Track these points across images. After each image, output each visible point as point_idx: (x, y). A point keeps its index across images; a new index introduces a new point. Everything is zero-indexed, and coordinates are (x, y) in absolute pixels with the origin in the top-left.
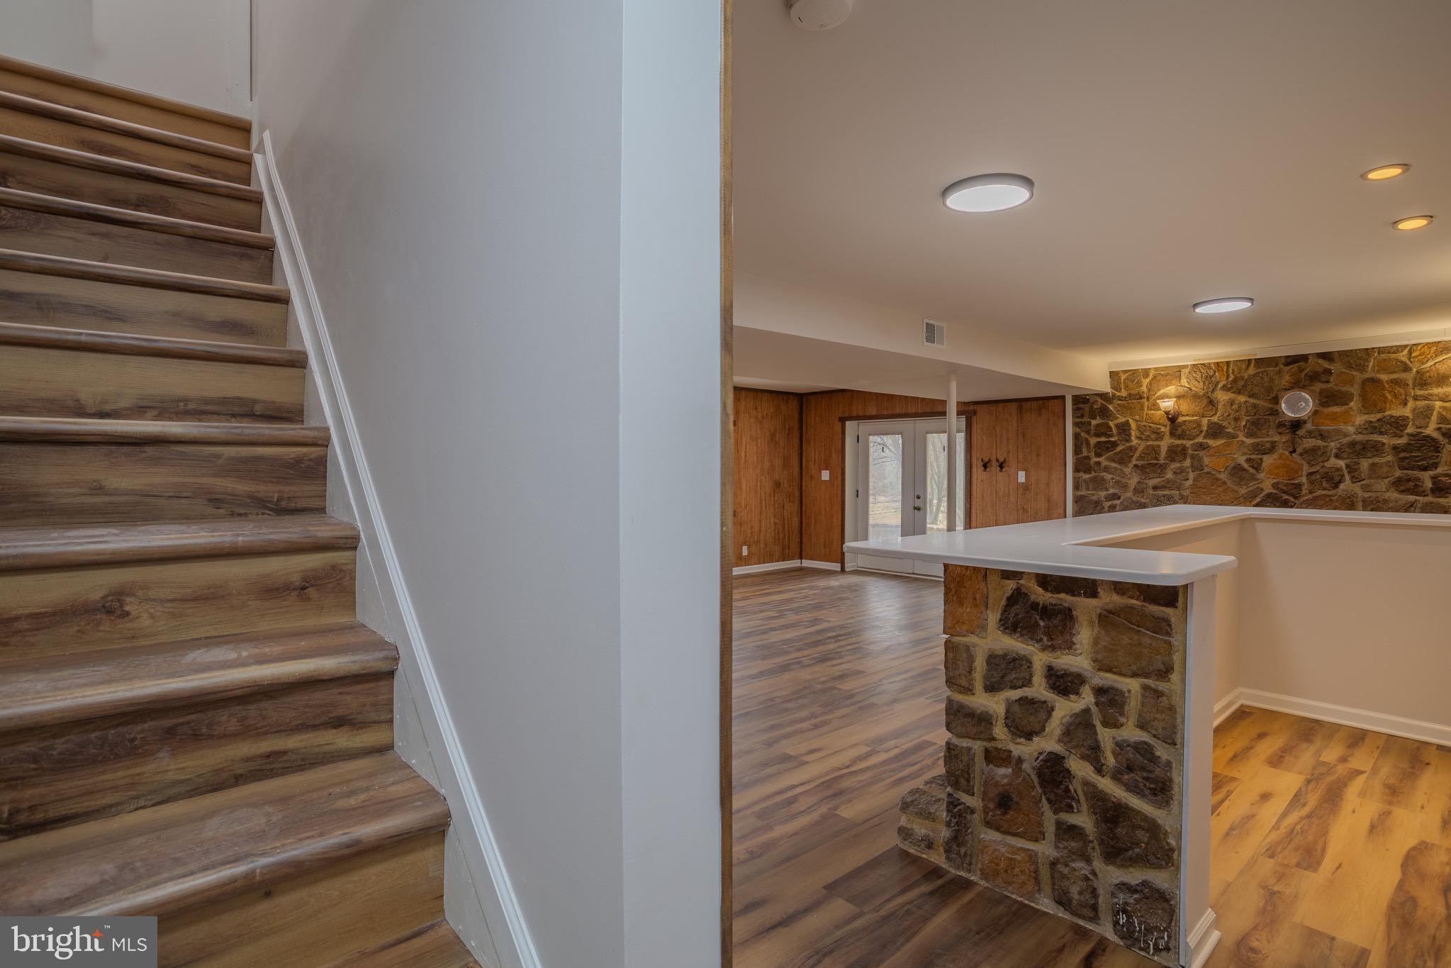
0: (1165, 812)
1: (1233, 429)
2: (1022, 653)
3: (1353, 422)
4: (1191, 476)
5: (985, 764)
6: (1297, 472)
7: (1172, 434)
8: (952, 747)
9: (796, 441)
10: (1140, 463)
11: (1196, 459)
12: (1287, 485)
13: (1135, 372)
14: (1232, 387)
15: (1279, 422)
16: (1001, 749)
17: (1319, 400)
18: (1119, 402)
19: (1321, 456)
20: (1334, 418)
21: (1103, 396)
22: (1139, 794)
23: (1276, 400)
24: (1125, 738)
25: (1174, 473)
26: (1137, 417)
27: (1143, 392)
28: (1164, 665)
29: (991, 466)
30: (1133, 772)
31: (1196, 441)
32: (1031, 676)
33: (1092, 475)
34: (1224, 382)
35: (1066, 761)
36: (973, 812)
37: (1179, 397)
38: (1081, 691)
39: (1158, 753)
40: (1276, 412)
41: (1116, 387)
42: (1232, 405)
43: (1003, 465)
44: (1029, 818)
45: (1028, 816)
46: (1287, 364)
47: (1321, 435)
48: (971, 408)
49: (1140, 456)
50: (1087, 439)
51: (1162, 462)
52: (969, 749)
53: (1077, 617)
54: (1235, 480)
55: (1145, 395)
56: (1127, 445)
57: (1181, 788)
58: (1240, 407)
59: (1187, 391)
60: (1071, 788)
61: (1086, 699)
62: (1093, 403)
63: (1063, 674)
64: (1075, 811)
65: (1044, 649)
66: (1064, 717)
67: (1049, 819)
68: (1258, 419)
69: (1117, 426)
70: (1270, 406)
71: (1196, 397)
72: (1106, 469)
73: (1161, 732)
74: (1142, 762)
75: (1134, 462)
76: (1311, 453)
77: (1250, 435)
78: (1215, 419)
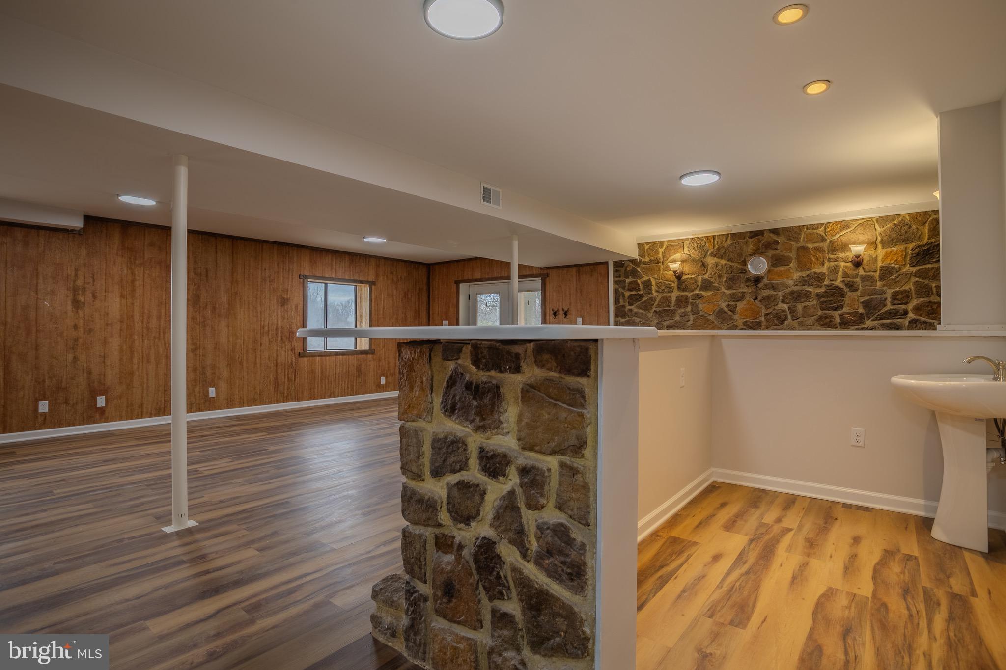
0: (581, 598)
1: (718, 283)
2: (459, 435)
3: (792, 277)
4: (692, 318)
5: (435, 550)
6: (758, 314)
7: (679, 288)
8: (407, 534)
9: (425, 299)
10: (658, 309)
11: (695, 305)
12: (752, 323)
13: (654, 243)
14: (716, 254)
15: (747, 278)
16: (447, 535)
17: (772, 262)
18: (644, 266)
19: (773, 301)
20: (780, 274)
21: (633, 261)
22: (557, 579)
23: (744, 263)
24: (545, 520)
25: (681, 316)
26: (656, 277)
27: (660, 258)
28: (578, 440)
29: (559, 314)
30: (552, 556)
31: (694, 292)
32: (467, 459)
33: (626, 319)
34: (712, 250)
35: (497, 546)
36: (426, 599)
37: (683, 261)
38: (507, 472)
39: (573, 536)
40: (744, 271)
41: (642, 254)
42: (717, 266)
43: (567, 313)
44: (468, 606)
45: (468, 604)
46: (751, 237)
47: (773, 287)
48: (545, 272)
49: (658, 304)
50: (623, 293)
51: (672, 308)
52: (421, 536)
53: (504, 394)
54: (719, 320)
55: (661, 260)
56: (650, 296)
57: (594, 572)
58: (722, 268)
59: (688, 257)
60: (501, 574)
61: (513, 481)
62: (627, 267)
63: (492, 455)
64: (506, 598)
65: (477, 429)
66: (495, 500)
67: (486, 606)
68: (734, 276)
69: (643, 283)
70: (741, 267)
71: (694, 261)
72: (636, 314)
73: (576, 512)
74: (560, 546)
75: (654, 309)
76: (767, 299)
77: (728, 288)
78: (706, 277)
